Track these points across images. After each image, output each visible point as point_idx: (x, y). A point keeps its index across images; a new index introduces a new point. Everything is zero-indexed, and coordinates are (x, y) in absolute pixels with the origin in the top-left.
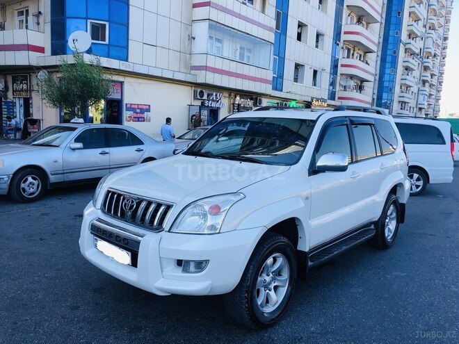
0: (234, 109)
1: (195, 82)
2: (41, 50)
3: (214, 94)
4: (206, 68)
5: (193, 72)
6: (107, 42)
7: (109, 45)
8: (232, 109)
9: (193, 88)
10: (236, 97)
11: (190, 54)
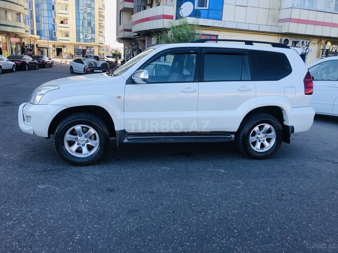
0: (323, 54)
1: (280, 32)
2: (171, 17)
3: (301, 41)
4: (291, 20)
5: (280, 24)
6: (207, 8)
7: (208, 10)
8: (321, 54)
9: (280, 37)
10: (326, 43)
11: (279, 10)
